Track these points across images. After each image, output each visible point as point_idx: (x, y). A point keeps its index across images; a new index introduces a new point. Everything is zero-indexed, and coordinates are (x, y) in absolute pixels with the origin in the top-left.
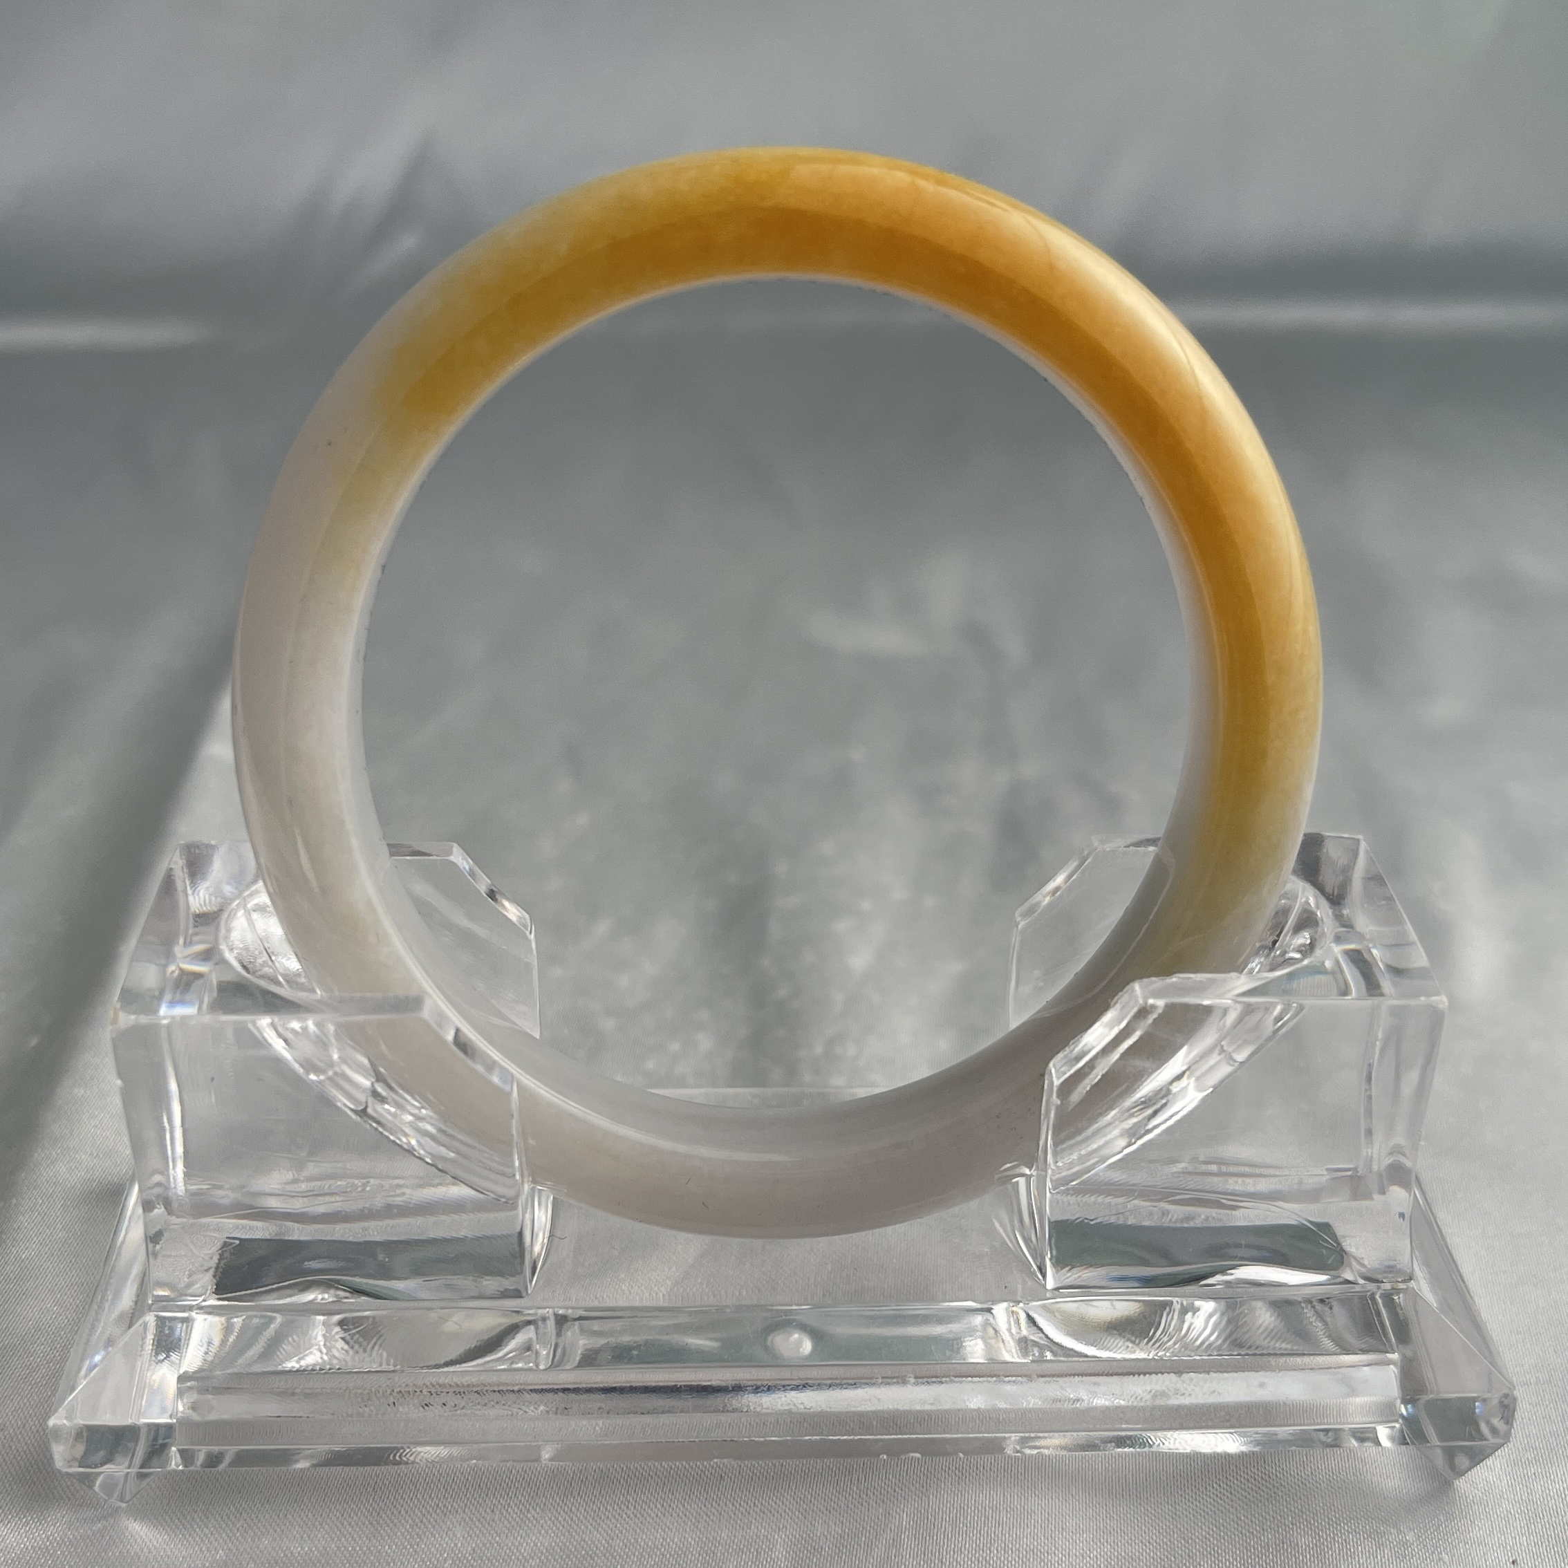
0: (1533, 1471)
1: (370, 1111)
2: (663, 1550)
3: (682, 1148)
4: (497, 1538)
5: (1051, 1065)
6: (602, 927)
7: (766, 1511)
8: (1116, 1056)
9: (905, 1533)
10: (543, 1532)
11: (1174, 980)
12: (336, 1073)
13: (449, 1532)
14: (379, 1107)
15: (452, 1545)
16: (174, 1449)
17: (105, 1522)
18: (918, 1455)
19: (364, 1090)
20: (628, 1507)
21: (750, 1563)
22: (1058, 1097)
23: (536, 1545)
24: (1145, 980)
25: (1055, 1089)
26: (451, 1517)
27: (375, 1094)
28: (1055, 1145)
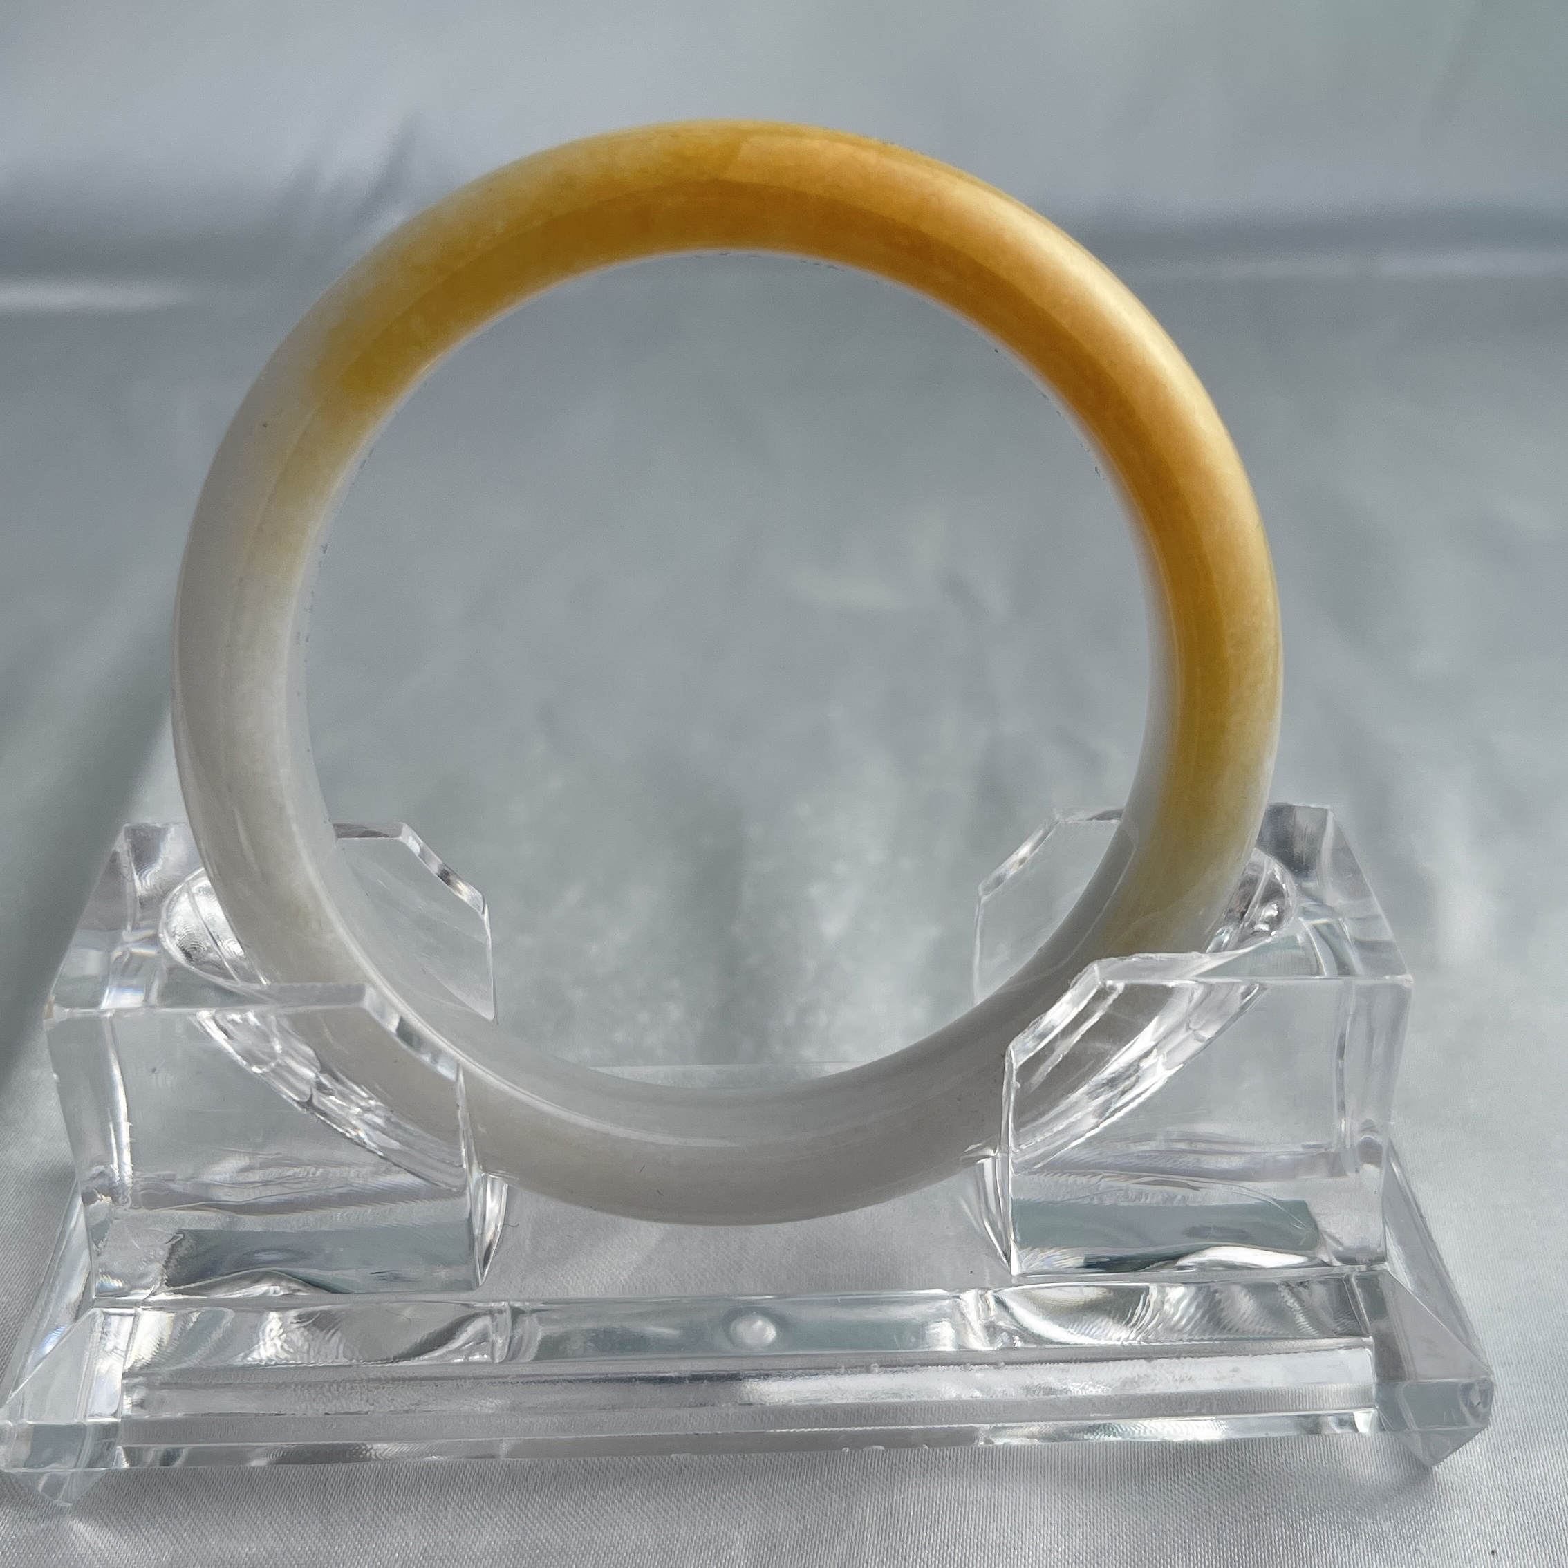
0: (1513, 1456)
1: (315, 1102)
2: (619, 1548)
3: (635, 1135)
4: (450, 1537)
5: (1011, 1046)
6: (573, 895)
7: (726, 1506)
8: (1076, 1038)
9: (868, 1528)
10: (497, 1530)
11: (1134, 959)
12: (278, 1065)
13: (401, 1531)
14: (325, 1100)
15: (404, 1545)
16: (119, 1447)
17: (48, 1523)
18: (881, 1448)
19: (308, 1082)
20: (584, 1504)
21: (708, 1562)
22: (1017, 1080)
23: (489, 1544)
24: (1104, 961)
25: (1015, 1072)
26: (403, 1514)
27: (320, 1087)
28: (1017, 1128)
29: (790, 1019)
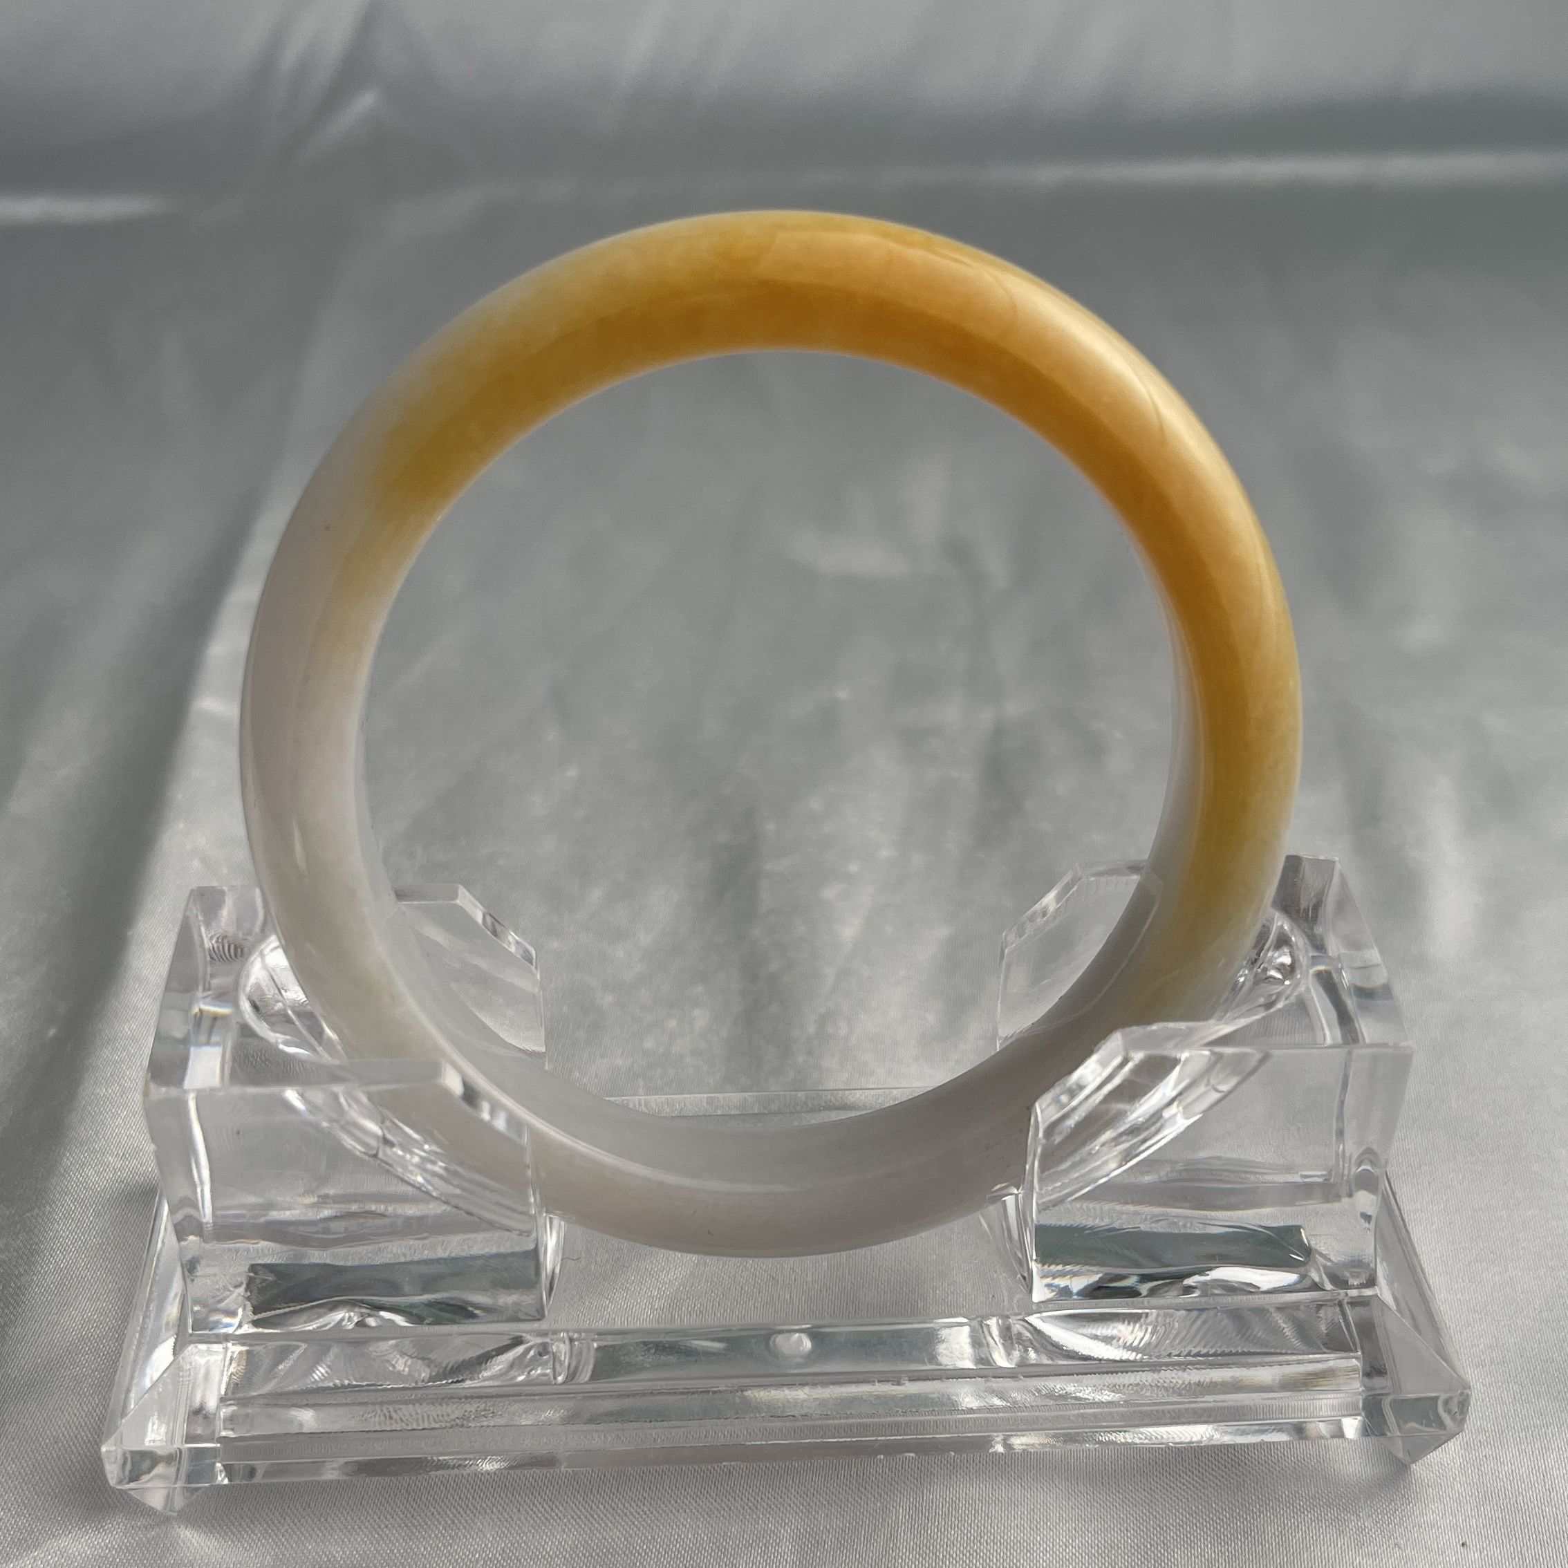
0: (1484, 1454)
1: (381, 1155)
2: (678, 1545)
3: (687, 1182)
4: (524, 1538)
5: (1037, 1104)
7: (773, 1506)
9: (901, 1527)
10: (566, 1530)
11: (1154, 1028)
12: (347, 1122)
13: (479, 1533)
14: (388, 1151)
15: (483, 1545)
16: (218, 1465)
17: (158, 1530)
18: (912, 1455)
19: (375, 1136)
20: (644, 1504)
21: (759, 1558)
22: (1044, 1136)
23: (560, 1543)
24: (1127, 1030)
25: (1041, 1129)
26: (480, 1517)
27: (386, 1142)
29: (811, 1029)
